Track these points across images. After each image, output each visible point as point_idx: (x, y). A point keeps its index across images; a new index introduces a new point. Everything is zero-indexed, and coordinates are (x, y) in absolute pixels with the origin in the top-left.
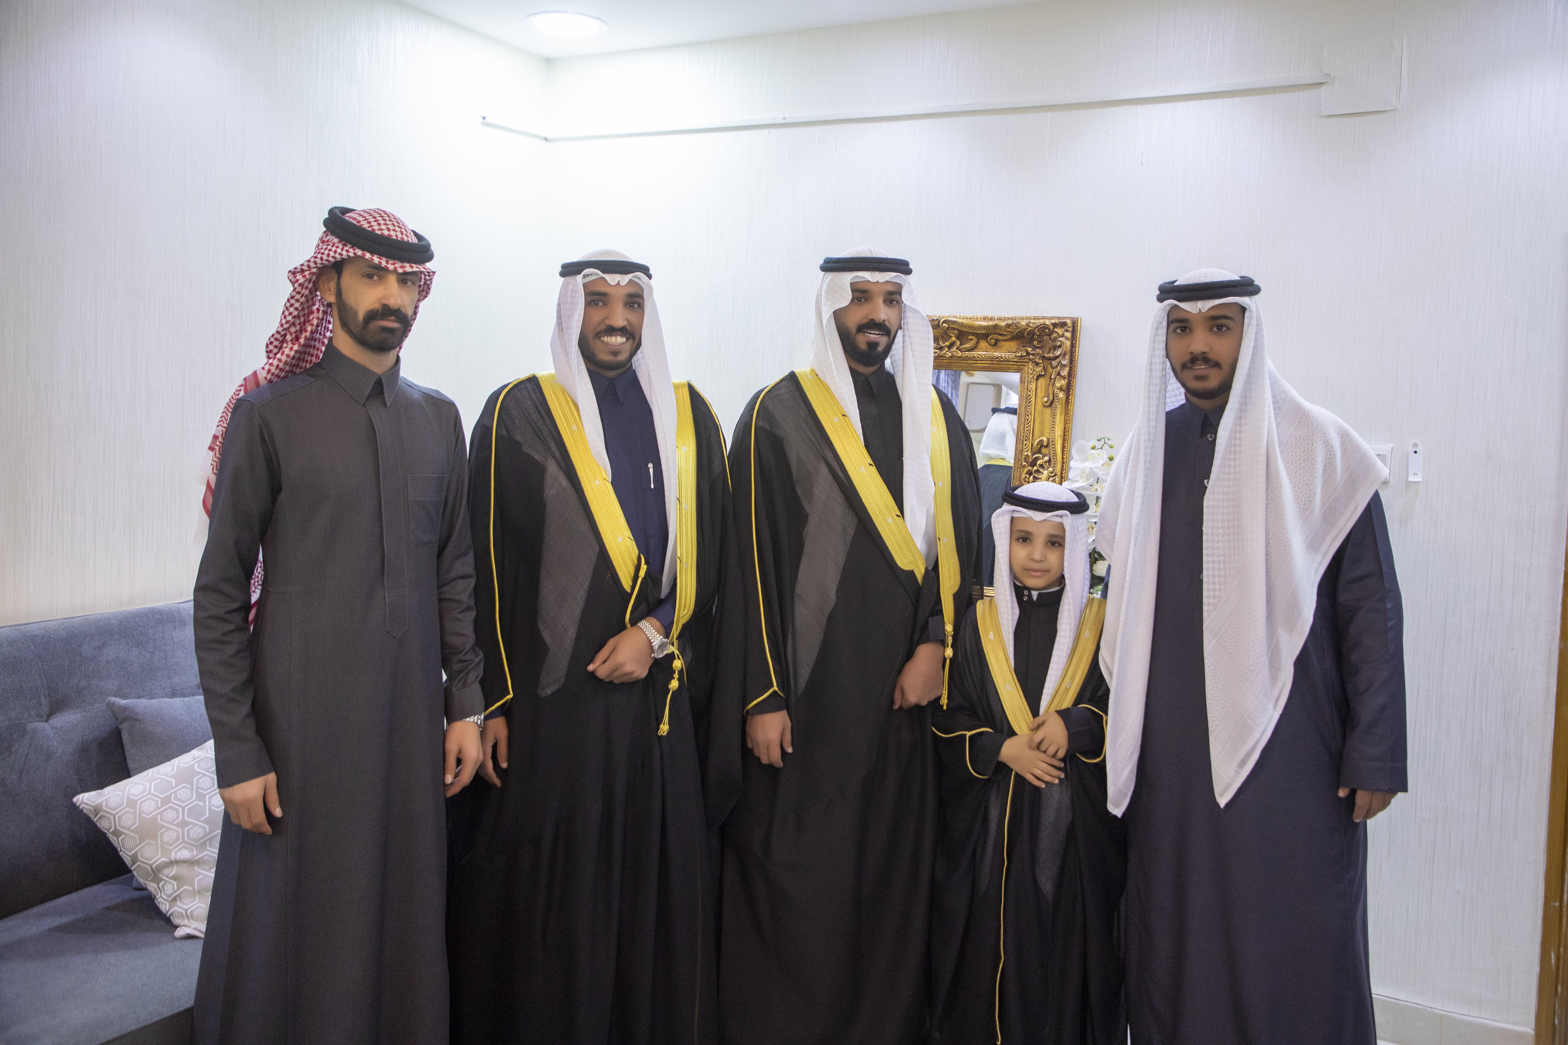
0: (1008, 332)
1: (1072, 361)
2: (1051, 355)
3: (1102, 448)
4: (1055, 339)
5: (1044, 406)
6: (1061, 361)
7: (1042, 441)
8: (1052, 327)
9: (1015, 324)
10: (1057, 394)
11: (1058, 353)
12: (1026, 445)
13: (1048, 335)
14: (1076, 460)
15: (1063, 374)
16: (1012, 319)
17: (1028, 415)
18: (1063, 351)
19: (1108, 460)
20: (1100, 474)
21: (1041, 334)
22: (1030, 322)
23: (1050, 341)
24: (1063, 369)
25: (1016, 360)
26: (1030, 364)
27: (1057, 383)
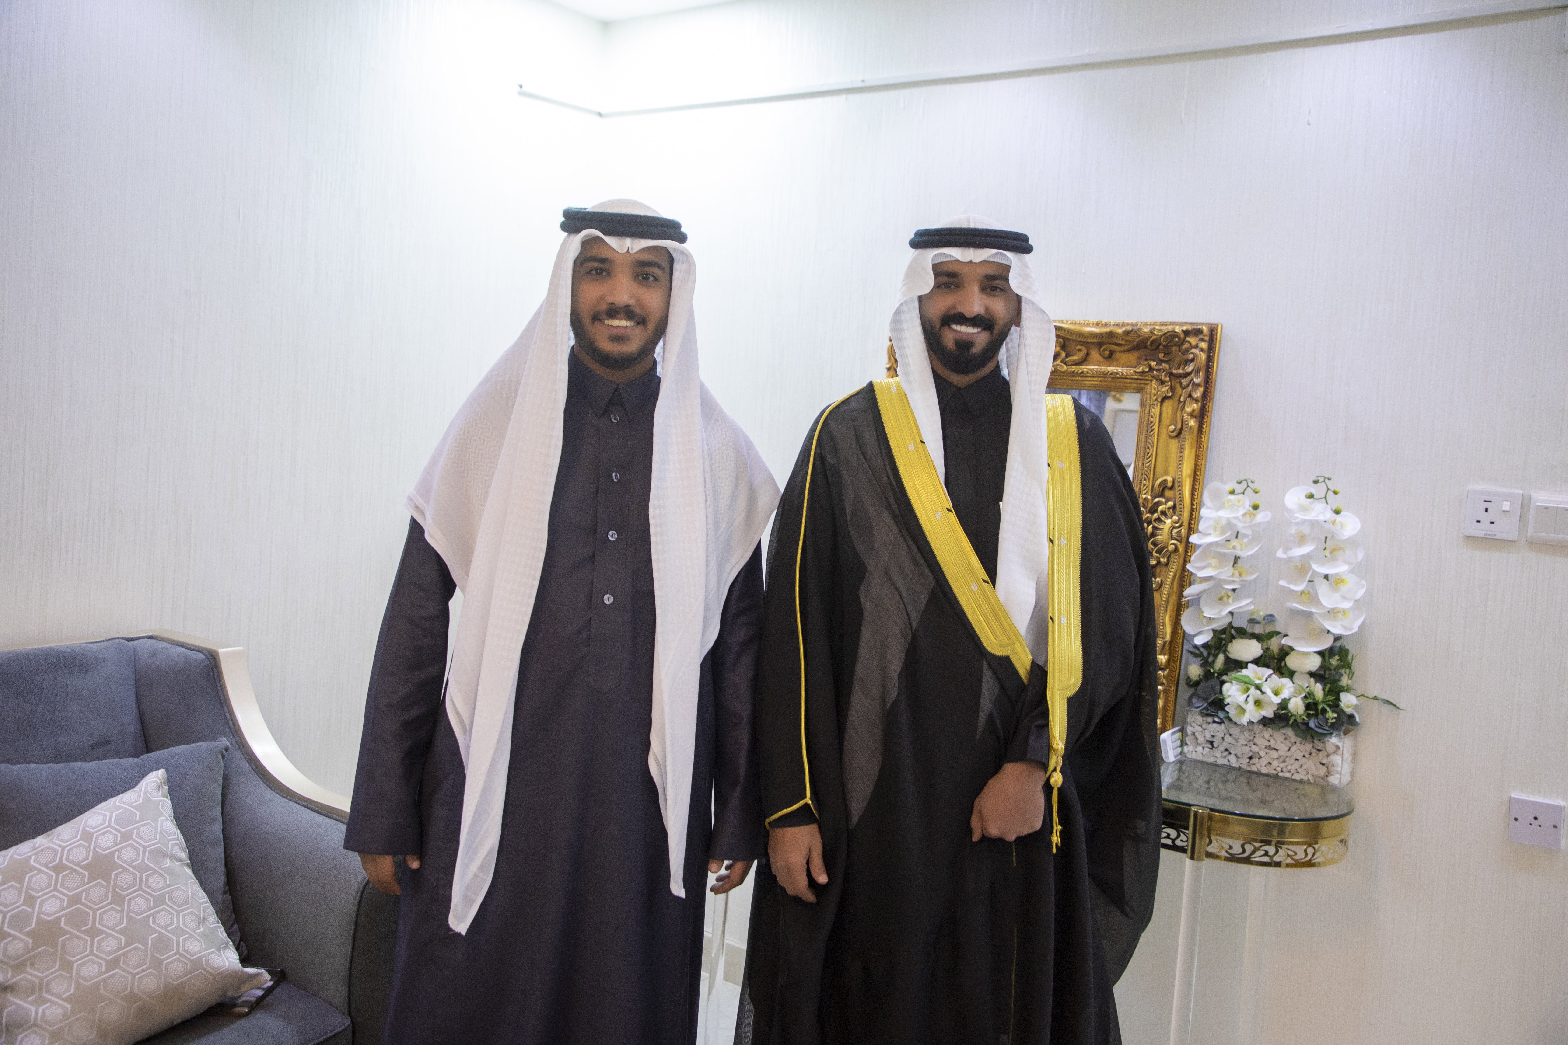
0: (1126, 341)
1: (1208, 380)
2: (1181, 371)
3: (1243, 493)
4: (1187, 351)
5: (1170, 437)
6: (1192, 379)
7: (1165, 481)
8: (1182, 336)
9: (1136, 332)
10: (1186, 421)
11: (1190, 368)
12: (1144, 485)
13: (1177, 346)
14: (1208, 508)
15: (1195, 395)
16: (1132, 324)
17: (1148, 448)
18: (1197, 367)
19: (1251, 509)
20: (1240, 526)
21: (1169, 345)
22: (1155, 329)
23: (1180, 353)
24: (1196, 390)
25: (1136, 377)
26: (1154, 382)
27: (1187, 407)
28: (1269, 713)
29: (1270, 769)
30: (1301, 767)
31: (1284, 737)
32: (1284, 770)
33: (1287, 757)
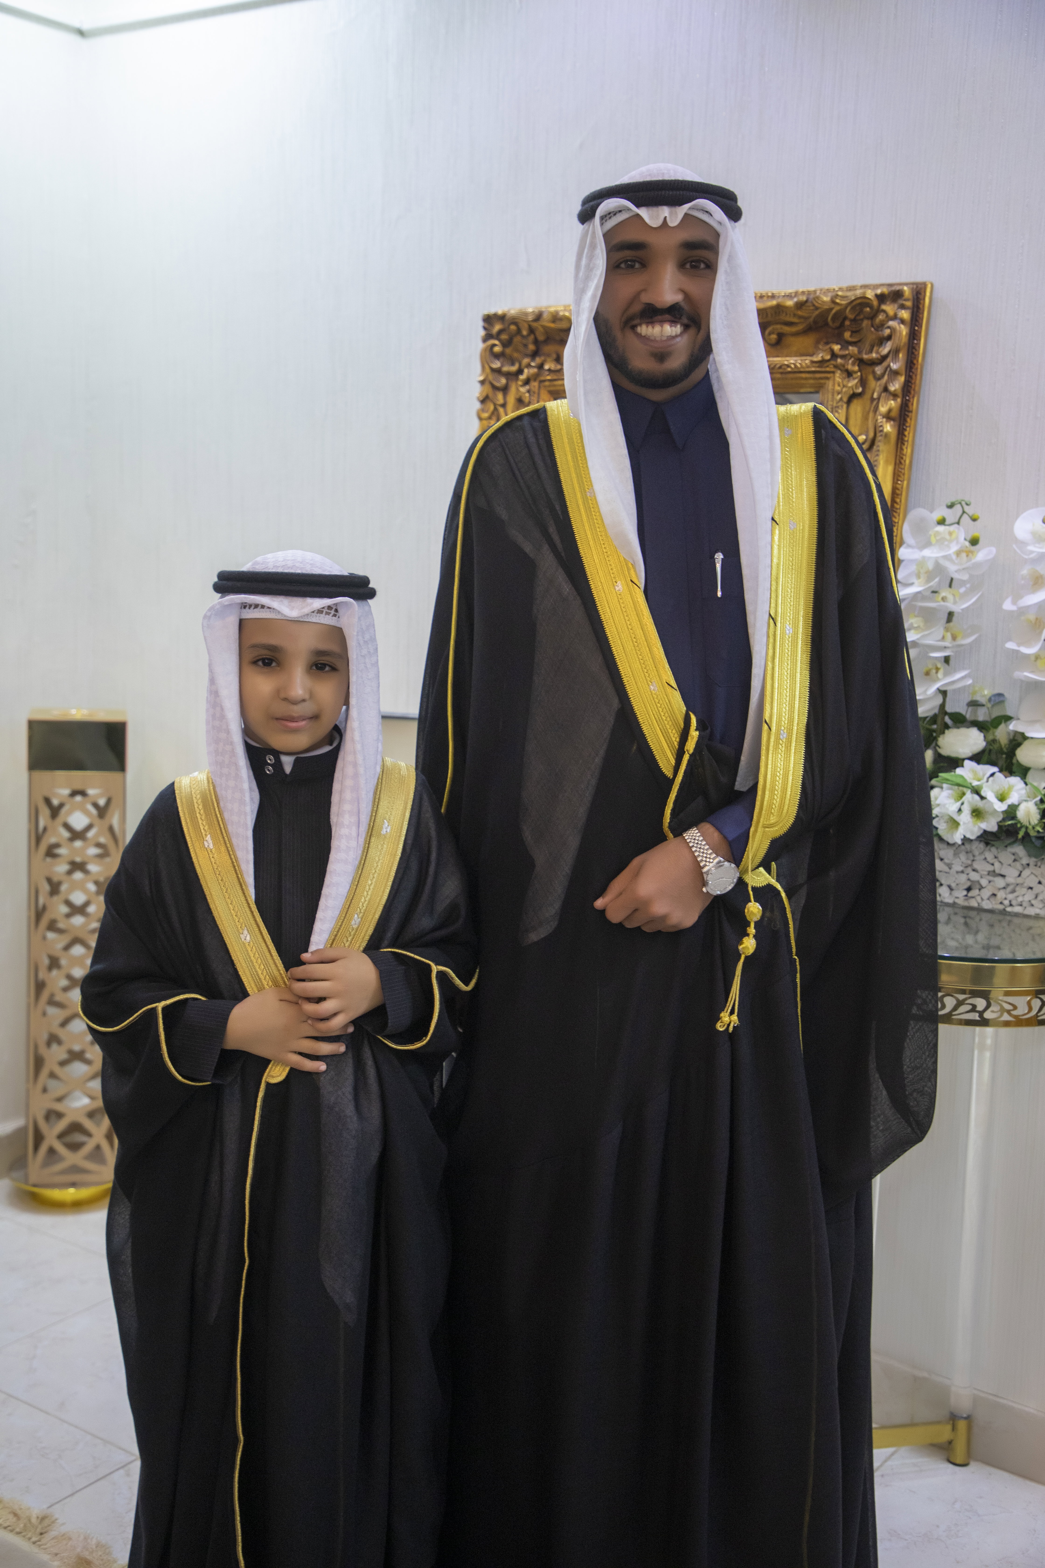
0: (800, 317)
1: (911, 365)
2: (874, 355)
3: (958, 523)
4: (882, 325)
6: (889, 366)
8: (875, 303)
9: (812, 302)
10: (881, 426)
11: (886, 349)
13: (868, 318)
14: (909, 546)
15: (892, 388)
16: (809, 293)
18: (895, 346)
19: (967, 544)
20: (952, 568)
21: (858, 318)
22: (837, 295)
23: (873, 329)
24: (894, 380)
25: (813, 369)
26: (838, 374)
27: (883, 406)
28: (991, 825)
29: (994, 902)
30: (1036, 897)
31: (1013, 857)
32: (1014, 903)
33: (1017, 885)
